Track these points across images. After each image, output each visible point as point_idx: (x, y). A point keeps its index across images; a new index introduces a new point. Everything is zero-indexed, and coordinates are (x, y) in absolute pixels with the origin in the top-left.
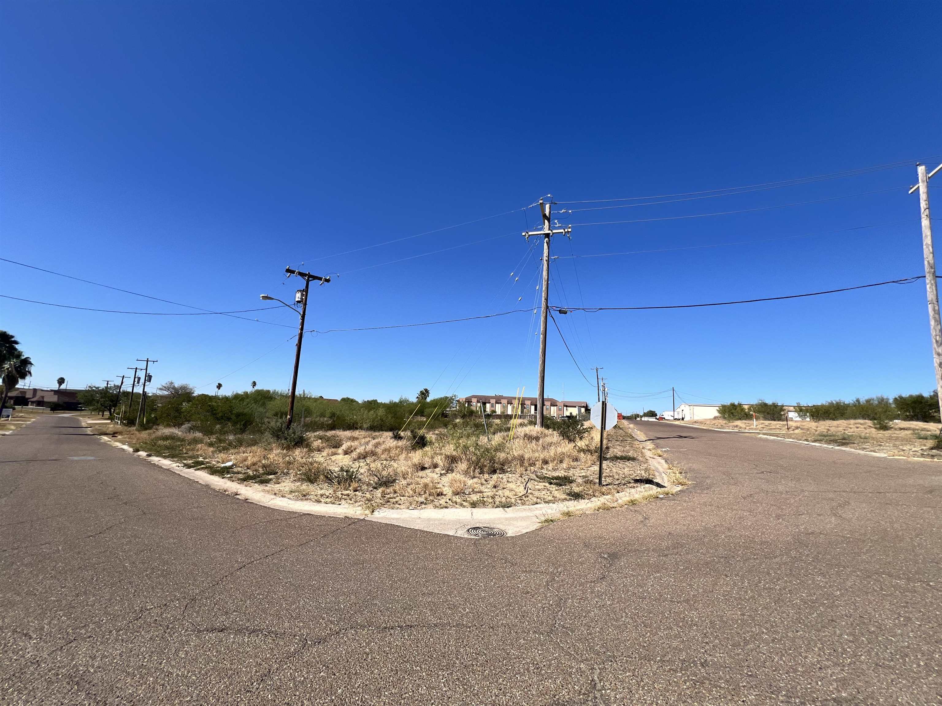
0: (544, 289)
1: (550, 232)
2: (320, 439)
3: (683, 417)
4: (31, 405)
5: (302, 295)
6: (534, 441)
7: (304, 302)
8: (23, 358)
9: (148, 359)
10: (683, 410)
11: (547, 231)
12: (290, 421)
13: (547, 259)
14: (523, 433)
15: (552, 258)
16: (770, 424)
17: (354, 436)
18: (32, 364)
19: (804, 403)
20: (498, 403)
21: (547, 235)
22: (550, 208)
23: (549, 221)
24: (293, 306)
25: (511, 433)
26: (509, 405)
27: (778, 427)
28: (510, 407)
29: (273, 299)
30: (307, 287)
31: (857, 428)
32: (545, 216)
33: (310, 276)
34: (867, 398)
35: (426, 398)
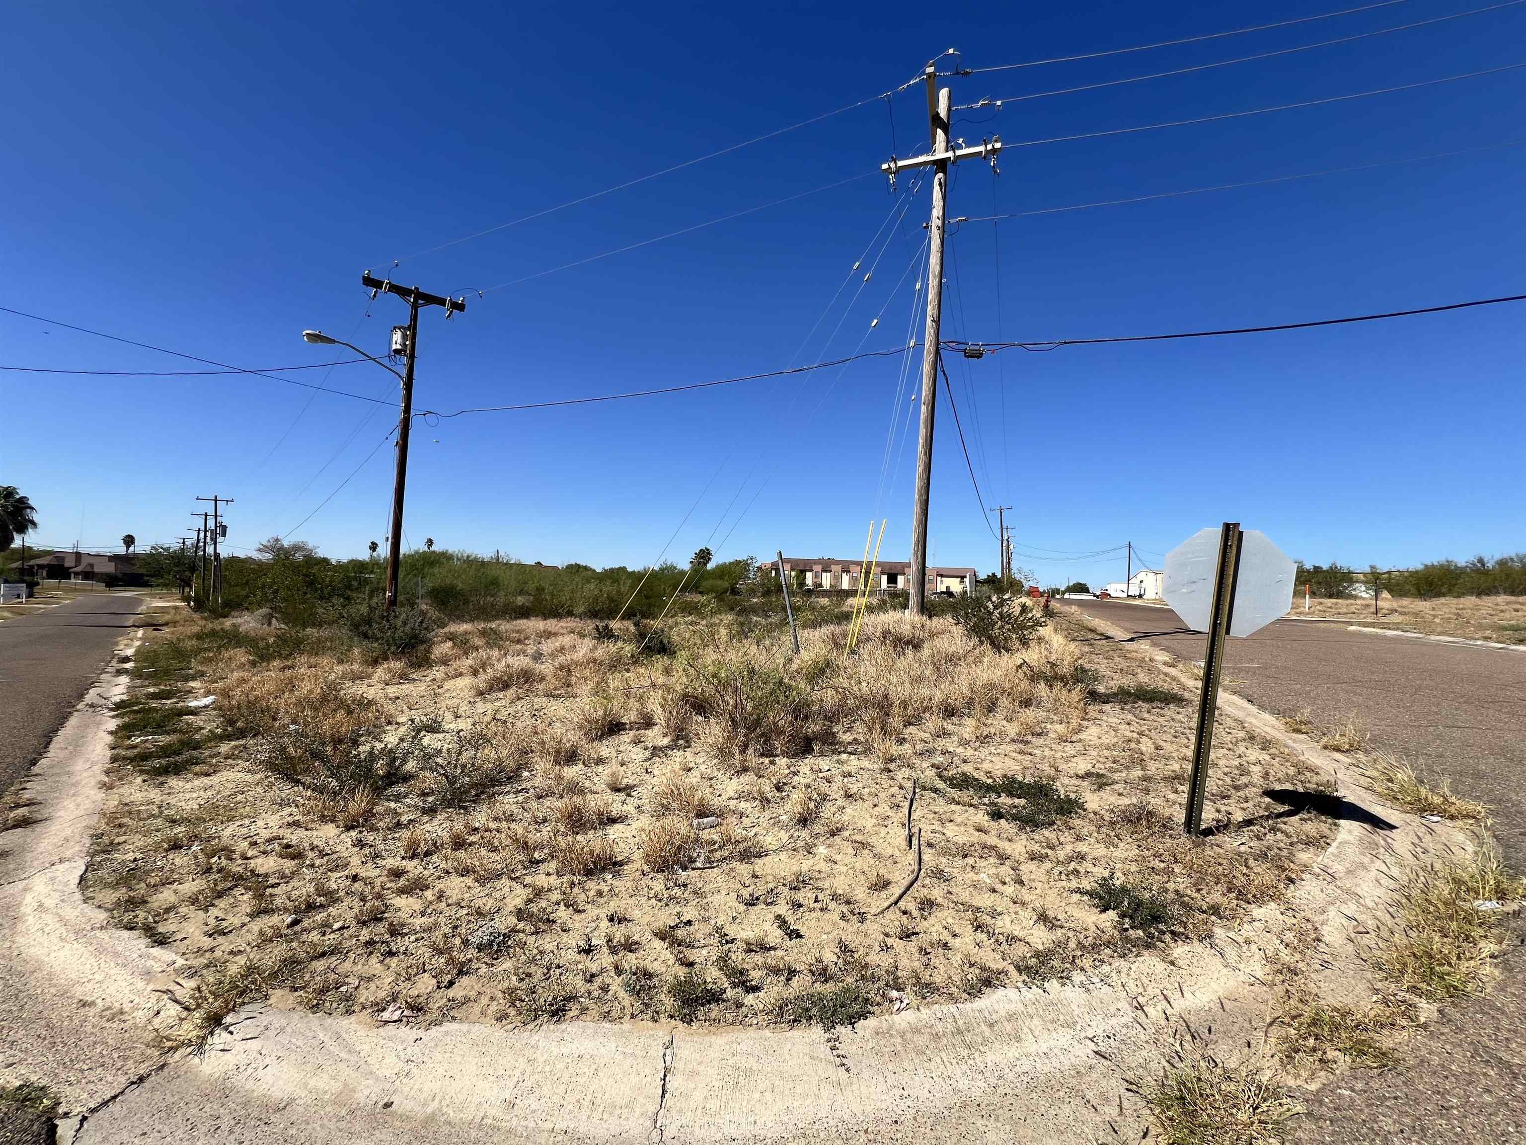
0: (930, 297)
1: (950, 154)
2: (450, 640)
3: (1142, 592)
4: (75, 578)
5: (404, 337)
6: (909, 652)
7: (409, 352)
8: (18, 497)
9: (216, 497)
10: (1141, 582)
11: (940, 153)
12: (393, 602)
13: (940, 223)
14: (879, 630)
15: (952, 221)
16: (1336, 604)
17: (550, 629)
18: (32, 508)
19: (1383, 567)
20: (826, 571)
21: (941, 165)
22: (949, 98)
23: (946, 132)
24: (386, 362)
25: (853, 627)
26: (844, 575)
27: (1353, 609)
28: (845, 578)
29: (334, 341)
30: (414, 319)
31: (1517, 611)
32: (936, 117)
33: (419, 295)
34: (1498, 556)
35: (705, 564)
